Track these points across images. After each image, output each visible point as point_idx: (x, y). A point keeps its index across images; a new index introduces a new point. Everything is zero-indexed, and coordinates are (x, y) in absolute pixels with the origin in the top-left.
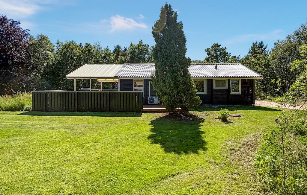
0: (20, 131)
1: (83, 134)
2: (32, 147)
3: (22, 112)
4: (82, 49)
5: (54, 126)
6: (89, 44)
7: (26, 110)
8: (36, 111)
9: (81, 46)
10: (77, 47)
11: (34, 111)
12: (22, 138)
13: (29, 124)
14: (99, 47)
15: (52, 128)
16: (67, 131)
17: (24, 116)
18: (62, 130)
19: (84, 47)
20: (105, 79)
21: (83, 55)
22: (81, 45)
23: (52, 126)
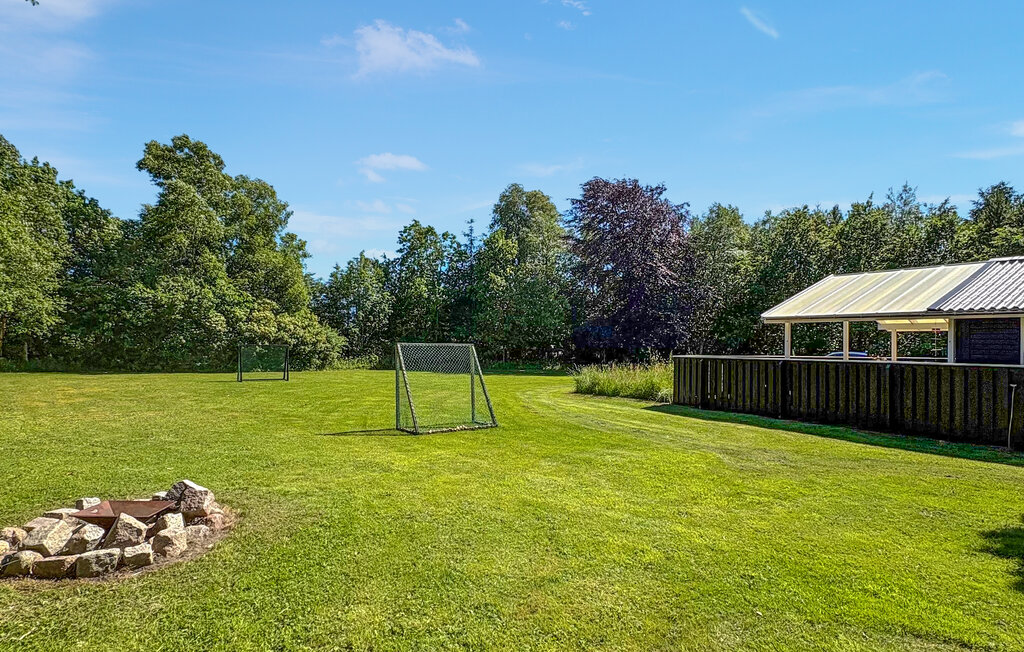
0: (631, 441)
1: (762, 473)
2: (636, 472)
3: (652, 404)
4: (840, 226)
5: (702, 443)
6: (869, 204)
7: (662, 400)
8: (682, 404)
9: (835, 218)
10: (823, 221)
11: (679, 404)
12: (628, 453)
13: (655, 430)
14: (907, 209)
15: (695, 447)
16: (726, 459)
17: (656, 413)
18: (714, 455)
19: (845, 218)
20: (907, 321)
21: (844, 245)
22: (835, 212)
23: (697, 442)
